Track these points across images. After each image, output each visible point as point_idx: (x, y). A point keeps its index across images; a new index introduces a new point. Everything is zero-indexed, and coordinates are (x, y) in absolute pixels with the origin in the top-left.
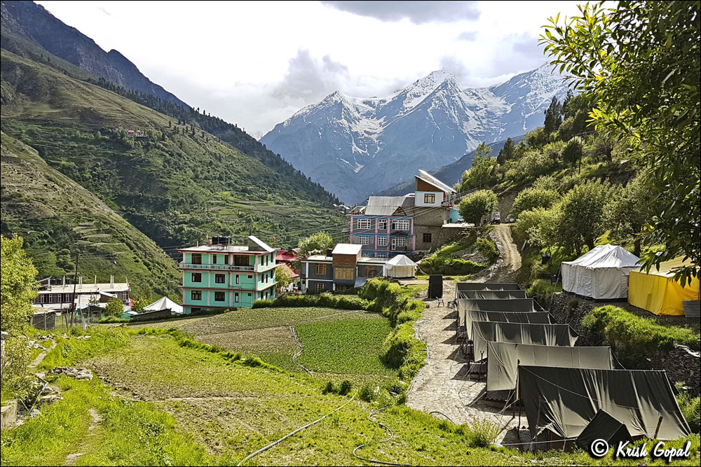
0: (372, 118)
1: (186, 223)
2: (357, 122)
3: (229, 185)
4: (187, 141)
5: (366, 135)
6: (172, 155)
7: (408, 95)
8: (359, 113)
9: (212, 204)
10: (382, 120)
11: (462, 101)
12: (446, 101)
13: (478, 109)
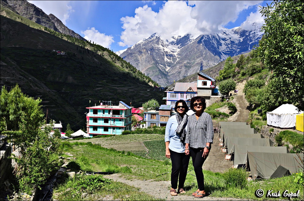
2: (167, 47)
3: (105, 77)
5: (172, 53)
8: (168, 42)
9: (97, 87)
10: (179, 45)
11: (218, 36)
12: (210, 36)
13: (226, 40)
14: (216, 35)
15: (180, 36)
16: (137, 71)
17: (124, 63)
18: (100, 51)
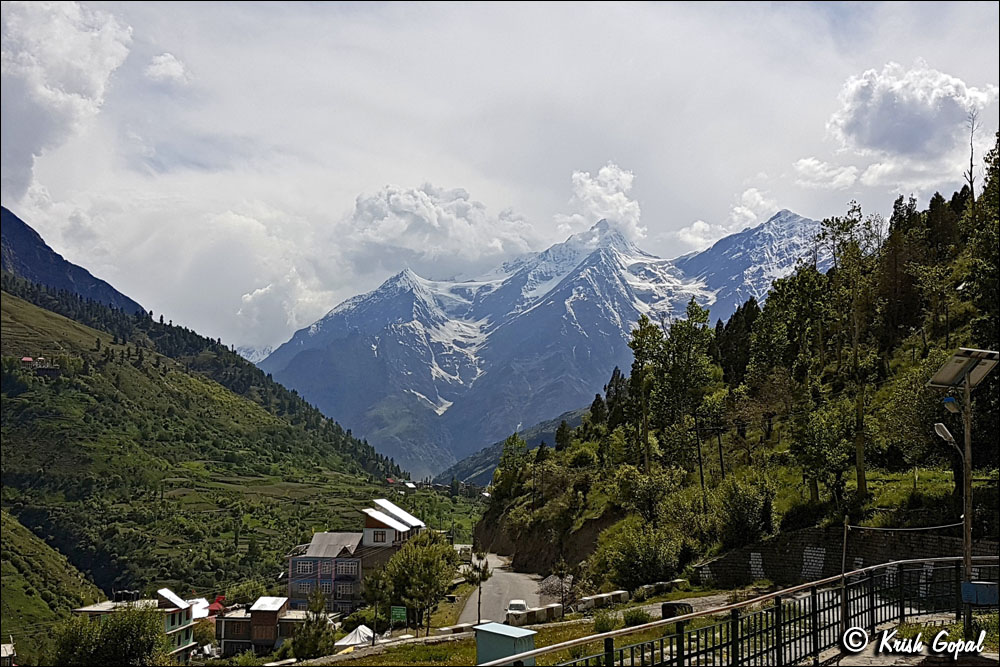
0: (467, 318)
1: (120, 520)
2: (441, 326)
3: (203, 450)
4: (129, 373)
5: (457, 349)
6: (100, 400)
7: (530, 277)
8: (443, 309)
9: (171, 485)
10: (483, 322)
11: (626, 285)
15: (489, 288)
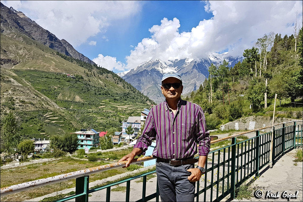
0: (172, 67)
8: (166, 65)
9: (101, 105)
10: (176, 68)
11: (210, 60)
12: (203, 60)
13: (217, 63)
14: (208, 59)
15: (177, 60)
16: (137, 91)
17: (125, 84)
18: (105, 73)
